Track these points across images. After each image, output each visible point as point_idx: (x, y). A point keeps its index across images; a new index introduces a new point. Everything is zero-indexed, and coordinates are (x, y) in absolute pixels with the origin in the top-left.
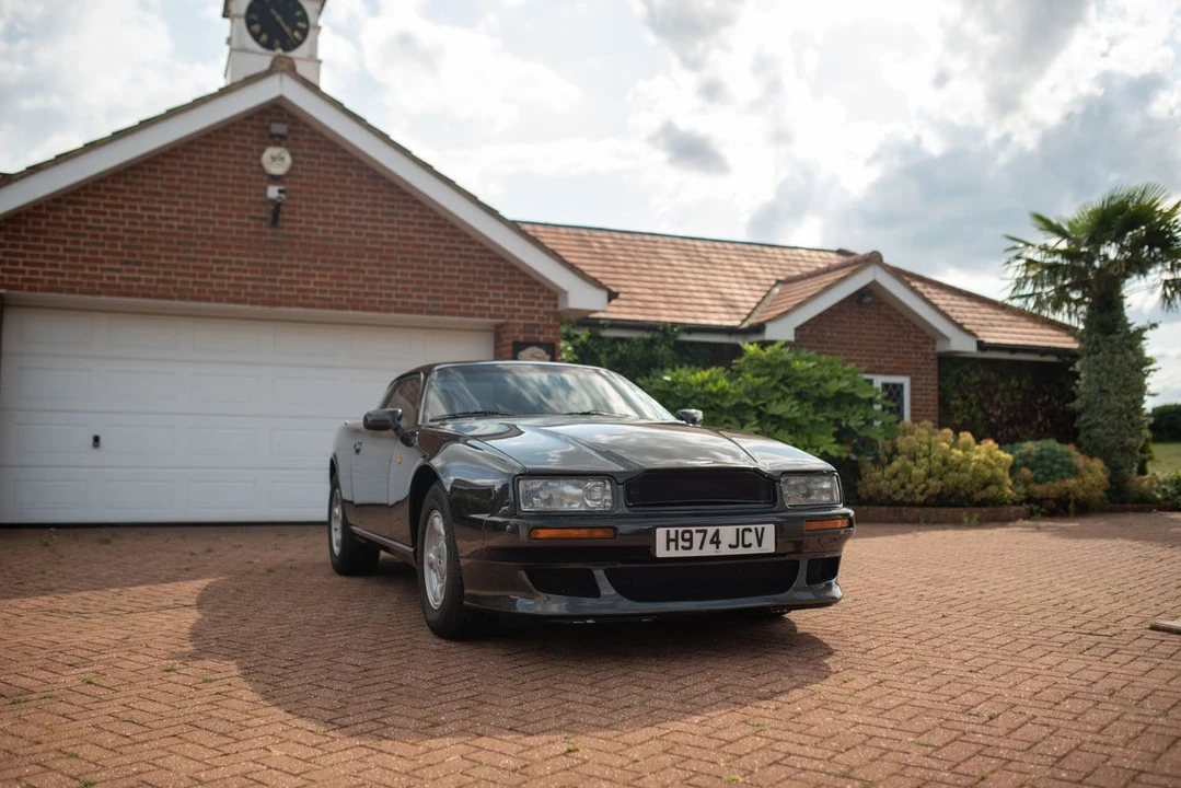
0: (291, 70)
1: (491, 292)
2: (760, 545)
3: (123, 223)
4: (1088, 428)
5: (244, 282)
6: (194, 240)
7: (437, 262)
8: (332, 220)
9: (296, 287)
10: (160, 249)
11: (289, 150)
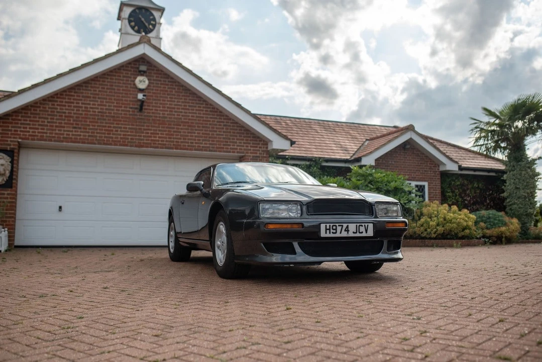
0: (149, 42)
1: (238, 141)
2: (366, 233)
3: (74, 110)
4: (511, 205)
5: (127, 137)
6: (105, 118)
7: (214, 128)
8: (166, 109)
9: (150, 139)
10: (90, 122)
11: (148, 78)
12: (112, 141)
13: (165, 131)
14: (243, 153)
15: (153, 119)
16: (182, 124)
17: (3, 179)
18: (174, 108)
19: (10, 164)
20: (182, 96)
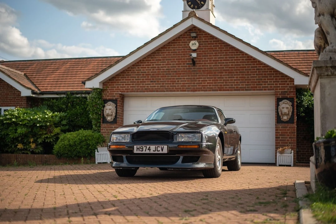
0: (195, 16)
1: (268, 81)
2: (162, 151)
3: (151, 70)
5: (185, 85)
6: (170, 73)
8: (212, 62)
10: (161, 77)
11: (198, 41)
12: (175, 88)
13: (212, 78)
14: (273, 90)
15: (203, 71)
16: (224, 72)
17: (112, 118)
18: (218, 60)
19: (115, 108)
20: (224, 50)
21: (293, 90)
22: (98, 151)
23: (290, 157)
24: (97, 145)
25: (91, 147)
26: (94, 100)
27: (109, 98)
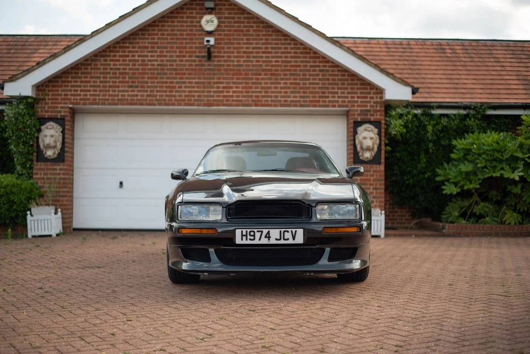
1: (339, 91)
2: (294, 239)
3: (129, 65)
5: (193, 94)
6: (166, 71)
7: (305, 75)
8: (242, 54)
9: (222, 94)
10: (148, 78)
11: (217, 16)
12: (175, 100)
13: (241, 83)
14: (347, 106)
15: (225, 70)
16: (263, 73)
17: (55, 152)
18: (252, 53)
19: (61, 134)
20: (263, 35)
21: (380, 107)
22: (33, 213)
23: (379, 222)
24: (29, 203)
25: (17, 206)
26: (20, 118)
27: (48, 115)
